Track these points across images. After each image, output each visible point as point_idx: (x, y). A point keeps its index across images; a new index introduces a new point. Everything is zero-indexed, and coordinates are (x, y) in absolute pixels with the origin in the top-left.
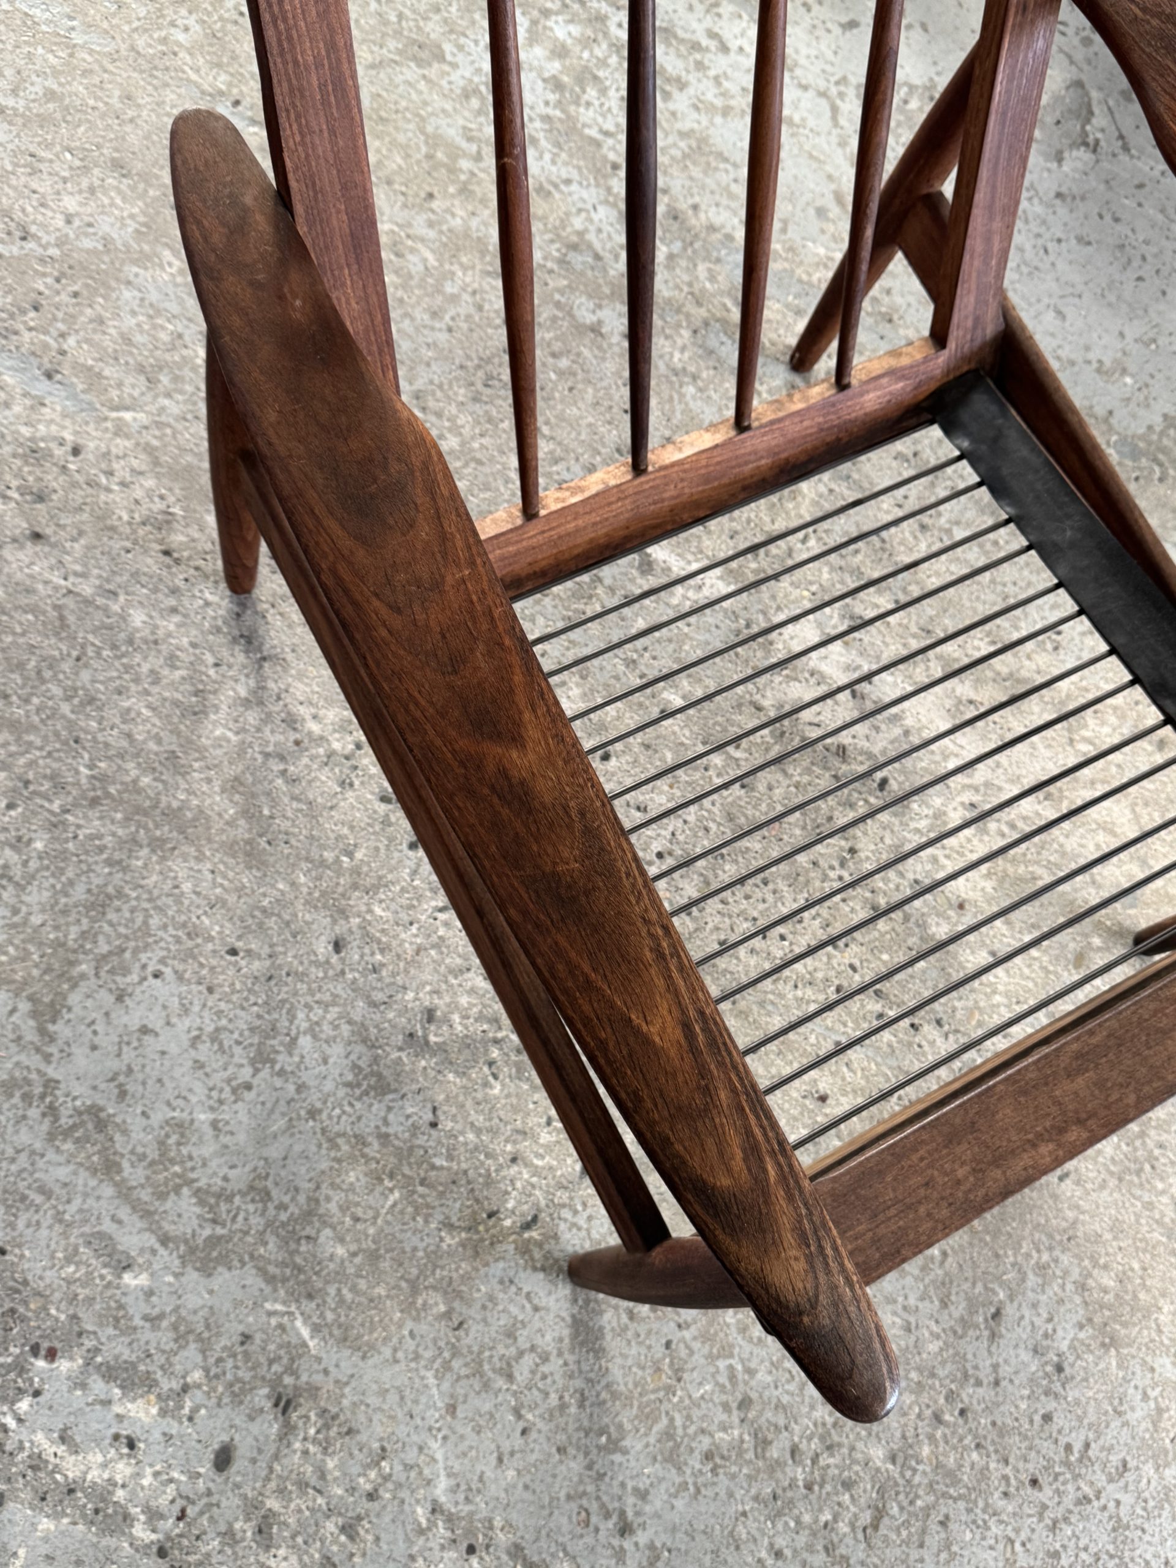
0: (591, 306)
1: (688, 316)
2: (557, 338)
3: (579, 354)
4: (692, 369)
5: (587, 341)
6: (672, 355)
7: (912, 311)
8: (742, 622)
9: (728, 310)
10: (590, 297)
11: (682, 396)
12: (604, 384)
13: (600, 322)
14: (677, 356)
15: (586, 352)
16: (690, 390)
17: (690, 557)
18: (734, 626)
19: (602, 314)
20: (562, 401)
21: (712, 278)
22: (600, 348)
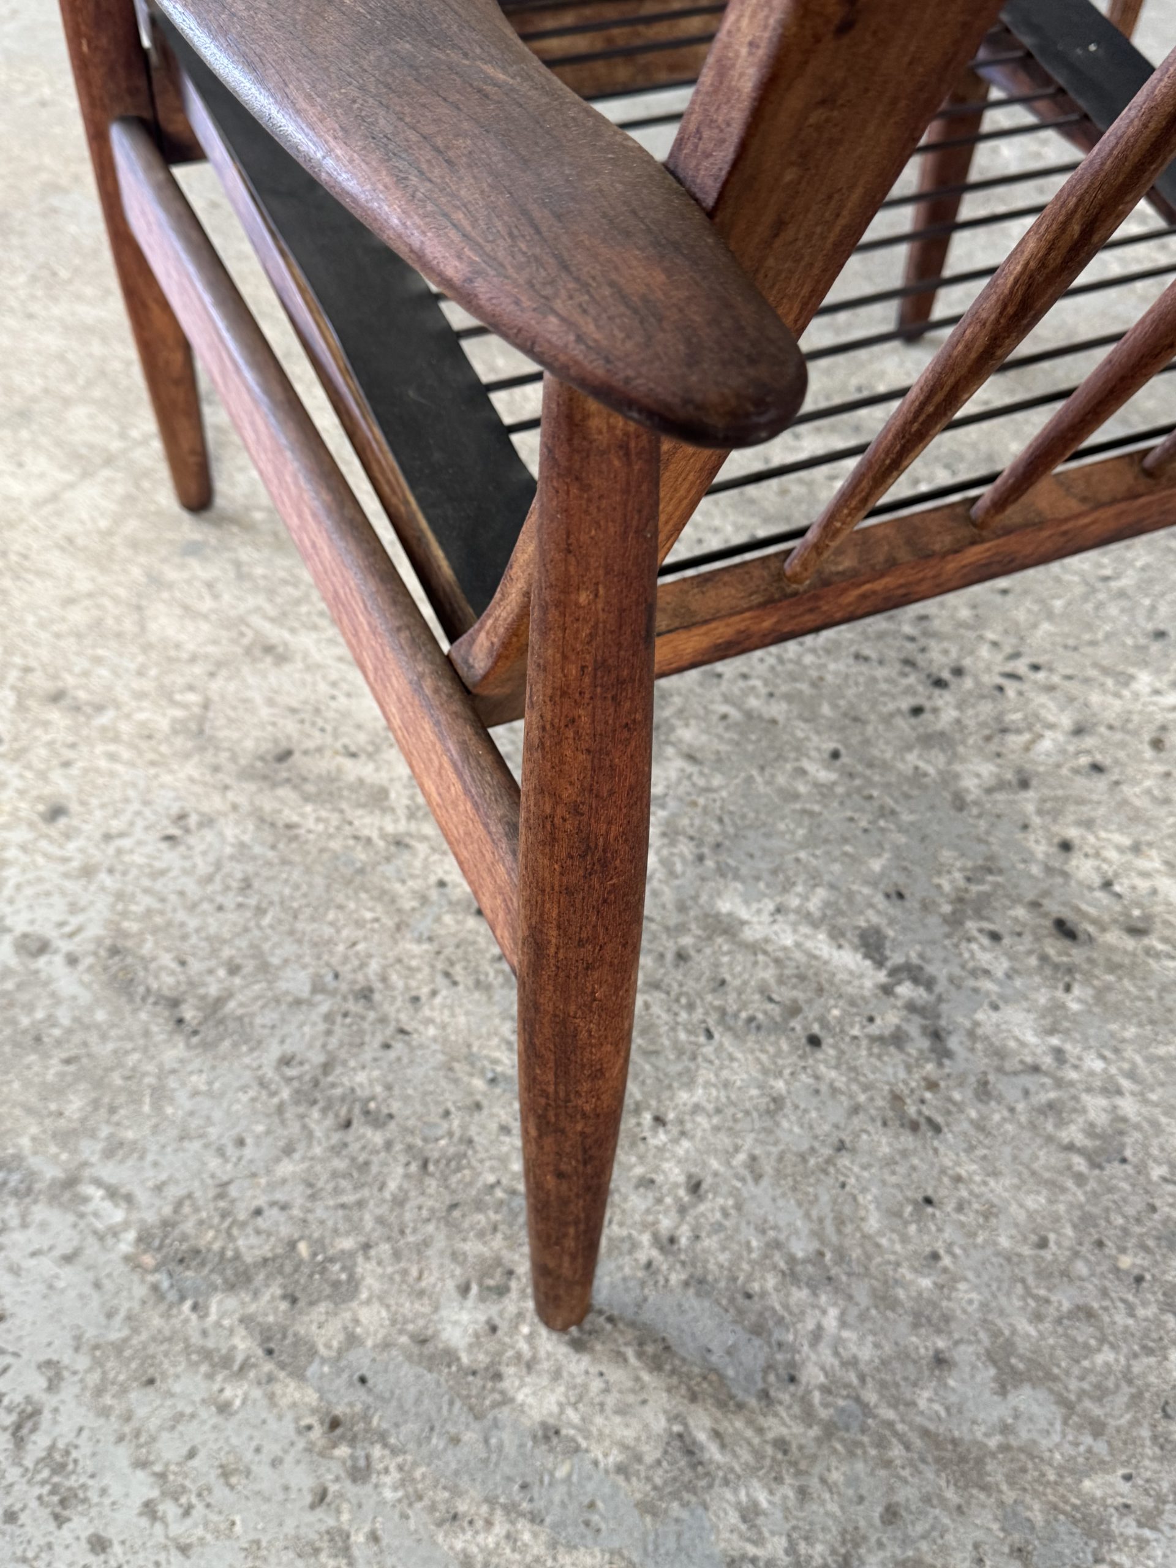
0: (1024, 1434)
1: (808, 1416)
2: (1089, 1351)
3: (1037, 1317)
4: (799, 1295)
5: (1023, 1347)
6: (843, 1323)
7: (272, 1449)
8: (710, 863)
9: (717, 1435)
10: (1030, 1451)
11: (818, 1234)
12: (977, 1255)
13: (1003, 1391)
14: (831, 1322)
15: (1025, 1326)
16: (800, 1248)
17: (798, 955)
18: (724, 857)
19: (1000, 1411)
20: (1057, 1219)
21: (750, 1514)
22: (996, 1334)
